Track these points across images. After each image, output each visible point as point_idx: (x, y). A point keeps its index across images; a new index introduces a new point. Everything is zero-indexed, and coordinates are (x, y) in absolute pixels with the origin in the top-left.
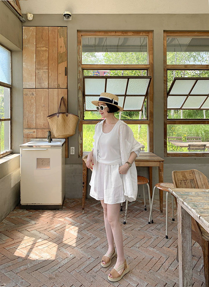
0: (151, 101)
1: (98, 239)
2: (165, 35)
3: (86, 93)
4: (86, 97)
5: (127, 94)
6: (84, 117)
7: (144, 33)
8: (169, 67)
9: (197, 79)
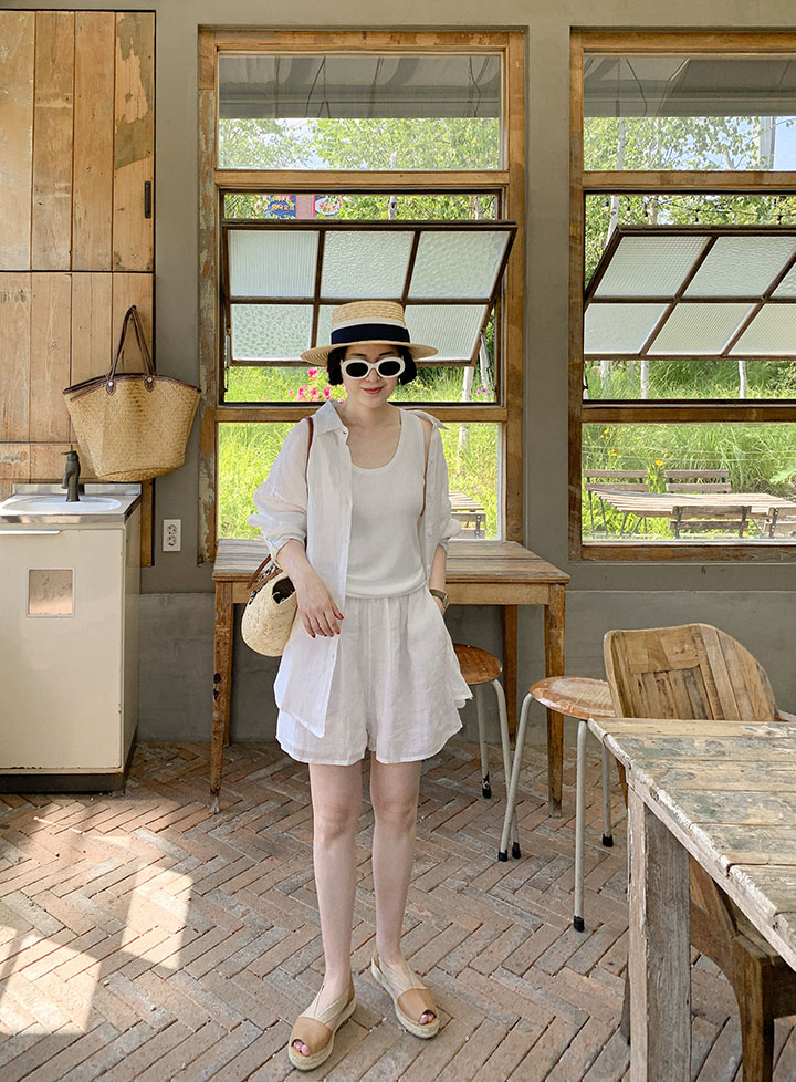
0: (514, 324)
1: (279, 932)
2: (579, 44)
3: (235, 292)
4: (233, 306)
5: (411, 295)
6: (223, 390)
7: (486, 40)
8: (593, 182)
9: (713, 234)
